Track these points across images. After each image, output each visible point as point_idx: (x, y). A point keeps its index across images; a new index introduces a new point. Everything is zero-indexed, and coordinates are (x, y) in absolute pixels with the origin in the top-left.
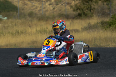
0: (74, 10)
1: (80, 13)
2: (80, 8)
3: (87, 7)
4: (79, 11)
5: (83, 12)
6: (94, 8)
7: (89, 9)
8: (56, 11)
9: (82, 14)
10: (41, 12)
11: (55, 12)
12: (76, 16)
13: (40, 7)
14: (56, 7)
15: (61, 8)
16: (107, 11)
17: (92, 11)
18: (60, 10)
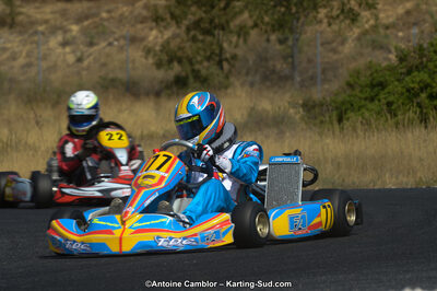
0: (159, 65)
1: (183, 74)
2: (179, 54)
3: (208, 53)
4: (176, 68)
5: (193, 71)
6: (234, 57)
7: (217, 59)
8: (88, 68)
9: (191, 80)
10: (33, 72)
11: (84, 73)
12: (168, 87)
13: (28, 55)
14: (86, 54)
15: (108, 55)
16: (280, 66)
17: (226, 66)
18: (104, 65)
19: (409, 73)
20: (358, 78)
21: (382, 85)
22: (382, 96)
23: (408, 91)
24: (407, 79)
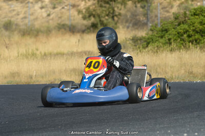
0: (84, 18)
1: (96, 22)
2: (94, 13)
3: (107, 13)
4: (93, 19)
5: (100, 21)
6: (120, 14)
7: (112, 15)
8: (52, 19)
9: (99, 25)
10: (26, 21)
11: (51, 21)
12: (88, 28)
13: (25, 13)
14: (52, 12)
16: (142, 18)
17: (116, 18)
18: (60, 18)
19: (179, 25)
20: (156, 27)
21: (166, 31)
22: (166, 36)
23: (178, 33)
24: (178, 28)
